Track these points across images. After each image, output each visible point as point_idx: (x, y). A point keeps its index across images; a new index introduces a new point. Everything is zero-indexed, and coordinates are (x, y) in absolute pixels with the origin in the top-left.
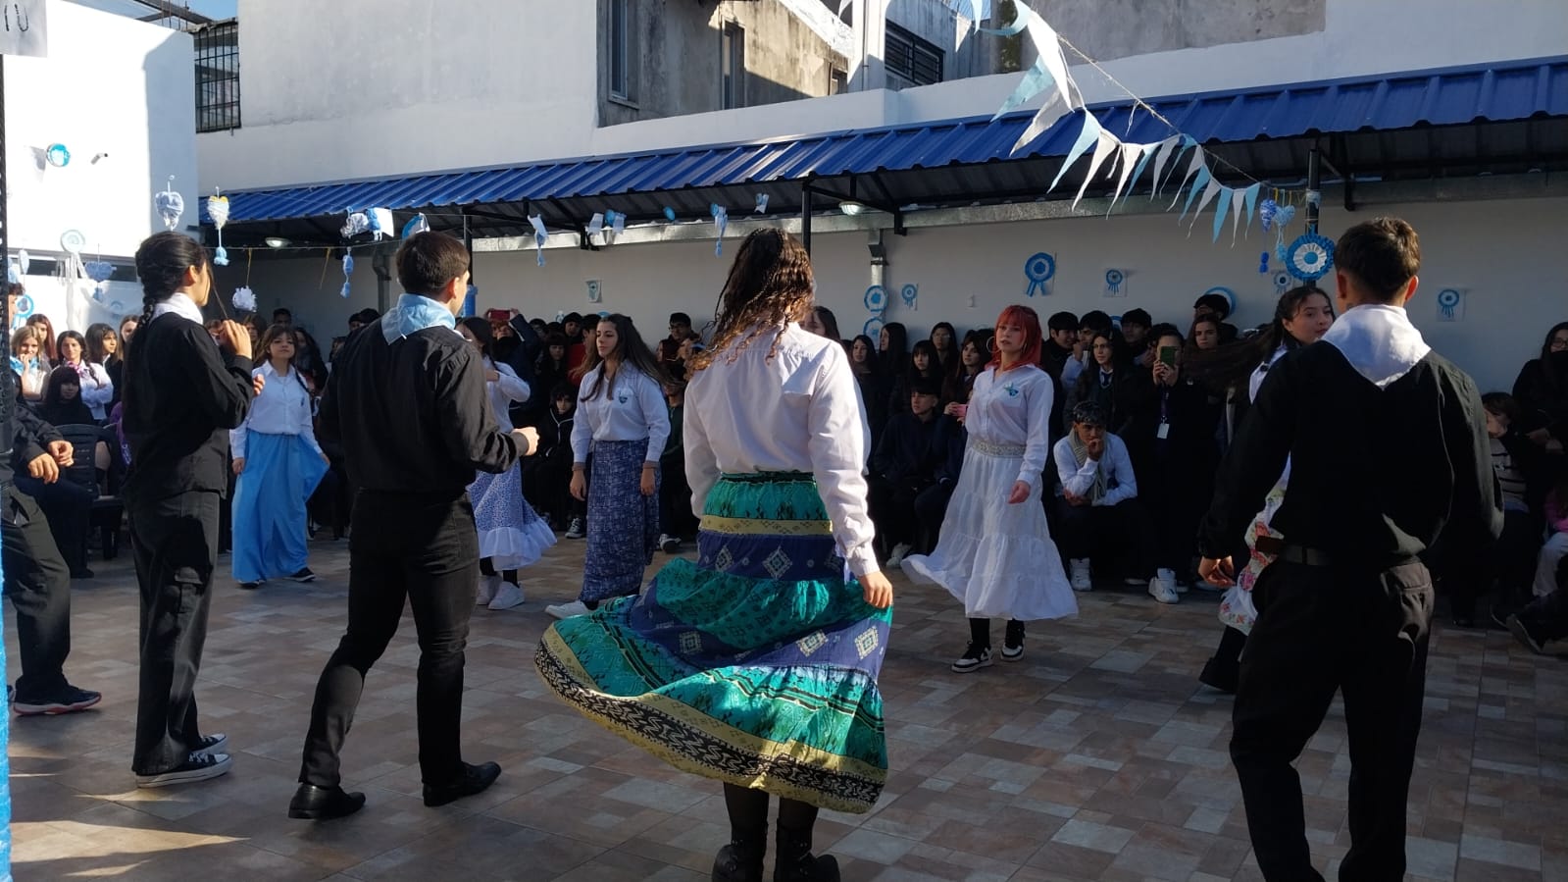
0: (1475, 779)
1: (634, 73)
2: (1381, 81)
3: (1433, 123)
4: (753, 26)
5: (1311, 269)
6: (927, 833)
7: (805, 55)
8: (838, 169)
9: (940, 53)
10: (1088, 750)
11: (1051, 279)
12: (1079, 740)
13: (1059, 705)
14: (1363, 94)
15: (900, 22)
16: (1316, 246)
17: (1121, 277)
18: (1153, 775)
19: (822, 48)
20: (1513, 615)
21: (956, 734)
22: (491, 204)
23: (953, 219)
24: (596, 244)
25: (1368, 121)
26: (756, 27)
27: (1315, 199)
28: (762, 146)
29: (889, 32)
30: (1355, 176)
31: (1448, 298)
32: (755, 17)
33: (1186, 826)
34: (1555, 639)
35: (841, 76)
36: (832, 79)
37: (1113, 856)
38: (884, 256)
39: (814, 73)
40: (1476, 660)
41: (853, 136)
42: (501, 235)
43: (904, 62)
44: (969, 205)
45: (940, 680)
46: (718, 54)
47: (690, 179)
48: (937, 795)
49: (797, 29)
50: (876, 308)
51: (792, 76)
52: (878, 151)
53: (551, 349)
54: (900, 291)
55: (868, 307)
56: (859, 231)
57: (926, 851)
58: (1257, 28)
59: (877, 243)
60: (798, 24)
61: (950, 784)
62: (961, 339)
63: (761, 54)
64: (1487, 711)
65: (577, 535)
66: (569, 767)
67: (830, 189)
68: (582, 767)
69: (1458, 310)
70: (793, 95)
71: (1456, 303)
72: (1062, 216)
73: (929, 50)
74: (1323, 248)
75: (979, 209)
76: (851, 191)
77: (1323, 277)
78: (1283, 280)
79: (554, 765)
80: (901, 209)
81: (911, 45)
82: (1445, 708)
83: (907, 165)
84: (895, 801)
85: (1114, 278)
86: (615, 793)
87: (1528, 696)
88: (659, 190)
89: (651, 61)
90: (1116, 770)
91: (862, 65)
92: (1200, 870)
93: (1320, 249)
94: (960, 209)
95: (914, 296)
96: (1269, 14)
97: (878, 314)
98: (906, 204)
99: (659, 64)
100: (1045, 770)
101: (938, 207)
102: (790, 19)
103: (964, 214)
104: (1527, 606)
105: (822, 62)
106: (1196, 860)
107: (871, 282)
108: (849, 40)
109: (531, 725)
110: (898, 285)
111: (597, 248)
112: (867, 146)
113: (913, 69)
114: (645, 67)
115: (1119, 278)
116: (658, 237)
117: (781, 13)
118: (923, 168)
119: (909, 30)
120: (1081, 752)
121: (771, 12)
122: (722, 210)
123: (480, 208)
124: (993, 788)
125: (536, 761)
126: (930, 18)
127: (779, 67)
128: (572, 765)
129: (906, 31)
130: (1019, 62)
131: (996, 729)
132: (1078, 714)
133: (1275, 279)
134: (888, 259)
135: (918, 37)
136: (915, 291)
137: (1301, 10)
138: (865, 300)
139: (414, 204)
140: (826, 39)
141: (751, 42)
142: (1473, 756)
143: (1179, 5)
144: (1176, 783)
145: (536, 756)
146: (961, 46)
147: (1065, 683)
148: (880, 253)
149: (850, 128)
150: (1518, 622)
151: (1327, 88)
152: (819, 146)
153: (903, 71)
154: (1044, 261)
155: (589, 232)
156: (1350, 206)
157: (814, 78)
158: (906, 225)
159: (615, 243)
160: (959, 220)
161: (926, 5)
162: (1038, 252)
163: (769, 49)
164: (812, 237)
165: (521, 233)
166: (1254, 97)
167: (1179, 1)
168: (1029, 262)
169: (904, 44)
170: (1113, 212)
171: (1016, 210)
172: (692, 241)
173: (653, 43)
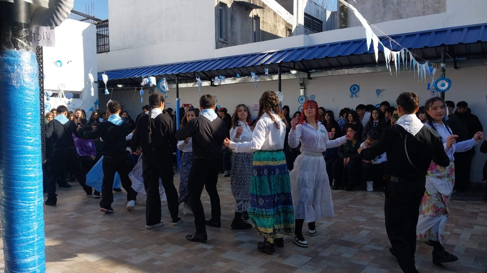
1: (226, 32)
2: (465, 28)
3: (483, 41)
4: (263, 16)
5: (443, 88)
6: (322, 270)
7: (279, 25)
8: (290, 60)
9: (321, 22)
10: (372, 243)
11: (358, 92)
12: (370, 240)
13: (363, 229)
14: (459, 32)
15: (308, 13)
16: (445, 81)
17: (381, 91)
19: (284, 22)
21: (330, 238)
22: (184, 73)
23: (326, 74)
24: (215, 85)
25: (461, 41)
26: (264, 16)
27: (444, 66)
28: (266, 53)
29: (305, 16)
30: (457, 58)
32: (263, 14)
35: (290, 30)
36: (287, 32)
38: (304, 86)
39: (282, 29)
41: (294, 50)
42: (187, 82)
43: (310, 25)
44: (331, 70)
45: (325, 221)
46: (252, 25)
47: (243, 64)
48: (324, 258)
49: (276, 17)
51: (275, 31)
52: (302, 54)
54: (310, 96)
55: (299, 102)
56: (296, 78)
58: (423, 11)
59: (302, 82)
60: (276, 15)
61: (328, 254)
63: (265, 25)
67: (288, 66)
68: (213, 247)
70: (275, 37)
72: (361, 73)
73: (318, 22)
74: (447, 82)
75: (334, 71)
76: (294, 67)
77: (448, 91)
78: (434, 92)
80: (310, 71)
81: (312, 20)
83: (311, 58)
84: (311, 260)
85: (379, 92)
86: (223, 256)
88: (234, 68)
89: (231, 28)
90: (382, 250)
91: (297, 27)
94: (329, 71)
96: (427, 7)
98: (311, 70)
99: (234, 29)
100: (359, 250)
101: (321, 71)
102: (274, 13)
103: (330, 73)
105: (284, 26)
107: (300, 95)
108: (292, 19)
112: (298, 53)
113: (313, 28)
114: (230, 30)
115: (380, 92)
116: (234, 82)
117: (271, 12)
118: (316, 59)
119: (311, 15)
120: (370, 244)
121: (268, 12)
122: (254, 74)
123: (181, 75)
124: (342, 256)
126: (318, 11)
127: (271, 28)
128: (210, 246)
129: (310, 15)
130: (346, 25)
131: (343, 237)
132: (369, 232)
133: (431, 91)
134: (306, 87)
135: (314, 18)
136: (315, 97)
137: (438, 5)
138: (299, 100)
139: (161, 74)
140: (285, 19)
141: (262, 21)
143: (398, 5)
146: (327, 21)
147: (365, 222)
148: (303, 85)
149: (293, 47)
151: (447, 30)
152: (284, 53)
153: (310, 28)
154: (356, 87)
155: (213, 81)
156: (456, 68)
157: (282, 31)
158: (311, 76)
159: (221, 84)
160: (328, 75)
161: (317, 8)
162: (354, 84)
163: (268, 23)
164: (282, 81)
165: (193, 82)
166: (423, 34)
167: (398, 3)
168: (351, 87)
169: (310, 20)
170: (378, 71)
171: (346, 71)
172: (245, 83)
173: (232, 23)
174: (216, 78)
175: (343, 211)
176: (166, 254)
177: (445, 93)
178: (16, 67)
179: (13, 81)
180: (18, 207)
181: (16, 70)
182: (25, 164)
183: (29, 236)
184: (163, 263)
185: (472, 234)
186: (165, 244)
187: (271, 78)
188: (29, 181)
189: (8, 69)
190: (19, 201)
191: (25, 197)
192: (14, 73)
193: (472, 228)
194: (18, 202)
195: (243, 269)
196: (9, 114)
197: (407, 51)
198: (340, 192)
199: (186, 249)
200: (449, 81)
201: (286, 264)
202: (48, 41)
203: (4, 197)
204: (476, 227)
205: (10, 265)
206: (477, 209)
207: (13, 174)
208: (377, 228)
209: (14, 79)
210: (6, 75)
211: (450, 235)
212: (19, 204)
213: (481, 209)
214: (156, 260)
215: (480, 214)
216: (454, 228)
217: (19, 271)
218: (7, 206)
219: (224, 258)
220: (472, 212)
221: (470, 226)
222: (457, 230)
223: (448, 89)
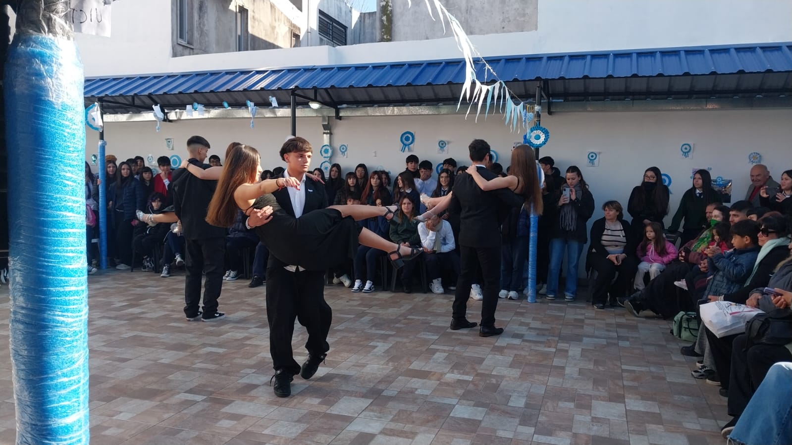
0: (625, 374)
1: (191, 30)
2: (566, 56)
3: (590, 77)
4: (253, 9)
5: (537, 142)
6: (392, 417)
7: (279, 25)
9: (345, 28)
10: (455, 371)
11: (412, 144)
12: (450, 366)
13: (437, 350)
14: (558, 61)
15: (326, 12)
16: (540, 131)
17: (446, 144)
18: (488, 382)
19: (287, 22)
20: (627, 300)
21: (392, 368)
22: (114, 97)
23: (365, 113)
24: (171, 119)
25: (562, 74)
27: (539, 110)
28: (267, 71)
29: (320, 16)
30: (552, 99)
31: (592, 156)
32: (254, 4)
33: (509, 405)
34: (643, 310)
35: (297, 36)
36: (292, 38)
37: (480, 421)
38: (330, 130)
39: (283, 33)
40: (612, 321)
41: (316, 69)
42: (116, 113)
43: (328, 31)
44: (372, 106)
45: (378, 342)
46: (235, 21)
47: (228, 87)
48: (391, 398)
49: (275, 12)
50: (326, 156)
51: (273, 37)
52: (330, 78)
53: (144, 174)
54: (339, 148)
55: (322, 155)
56: (317, 116)
57: (393, 426)
58: (503, 26)
59: (327, 123)
60: (275, 9)
61: (397, 392)
62: (370, 173)
63: (257, 23)
64: (621, 343)
65: (168, 275)
66: (199, 398)
67: (302, 94)
68: (205, 397)
69: (596, 161)
71: (595, 159)
72: (417, 114)
73: (341, 26)
75: (377, 109)
76: (315, 97)
77: (543, 146)
79: (190, 397)
80: (339, 107)
81: (331, 23)
82: (605, 343)
83: (346, 85)
84: (372, 403)
85: (442, 144)
86: (227, 409)
87: (637, 336)
88: (212, 91)
89: (200, 24)
90: (471, 380)
91: (307, 32)
92: (520, 424)
93: (542, 133)
94: (368, 108)
95: (346, 150)
96: (508, 20)
97: (327, 159)
98: (342, 105)
99: (204, 25)
100: (438, 382)
101: (357, 107)
102: (271, 6)
103: (371, 111)
104: (632, 296)
105: (287, 29)
106: (517, 420)
107: (323, 143)
108: (301, 19)
109: (171, 377)
110: (337, 144)
111: (171, 121)
112: (323, 75)
113: (332, 36)
114: (197, 27)
116: (206, 115)
117: (267, 3)
118: (353, 87)
119: (330, 15)
120: (453, 372)
121: (261, 2)
122: (252, 104)
123: (106, 99)
124: (417, 393)
125: (180, 395)
126: (340, 10)
127: (266, 32)
129: (327, 15)
130: (391, 36)
131: (411, 364)
132: (447, 354)
134: (332, 132)
135: (335, 19)
136: (346, 148)
138: (321, 152)
140: (288, 17)
141: (252, 17)
142: (621, 364)
143: (467, 13)
144: (500, 385)
145: (179, 393)
146: (355, 26)
147: (437, 340)
148: (328, 128)
149: (313, 65)
150: (629, 303)
151: (542, 58)
152: (298, 73)
153: (327, 36)
154: (410, 136)
155: (167, 113)
156: (550, 113)
157: (284, 37)
158: (341, 115)
159: (182, 118)
160: (368, 113)
161: (338, 3)
162: (406, 131)
163: (261, 21)
164: (296, 119)
165: (127, 112)
166: (510, 60)
167: (467, 10)
168: (402, 135)
169: (327, 22)
170: (442, 113)
171: (395, 110)
172: (226, 118)
173: (201, 14)
174: (189, 107)
175: (402, 326)
176: (121, 414)
177: (540, 148)
178: (55, 69)
179: (50, 93)
180: (55, 324)
181: (56, 73)
182: (68, 246)
183: (72, 375)
184: (122, 430)
185: (582, 349)
186: (115, 398)
187: (274, 113)
188: (74, 276)
189: (40, 70)
190: (57, 313)
191: (67, 305)
192: (52, 79)
193: (581, 340)
194: (54, 315)
195: (267, 428)
196: (42, 154)
197: (504, 85)
198: (391, 297)
199: (158, 403)
200: (546, 133)
201: (335, 413)
202: (98, 25)
203: (23, 308)
204: (585, 340)
205: (38, 430)
206: (582, 314)
207: (46, 264)
208: (457, 348)
209: (51, 90)
210: (37, 83)
211: (555, 352)
212: (58, 318)
213: (586, 314)
214: (107, 428)
215: (587, 321)
216: (558, 342)
217: (55, 440)
218: (33, 323)
219: (230, 413)
220: (575, 319)
221: (577, 339)
222: (562, 345)
223: (544, 143)
